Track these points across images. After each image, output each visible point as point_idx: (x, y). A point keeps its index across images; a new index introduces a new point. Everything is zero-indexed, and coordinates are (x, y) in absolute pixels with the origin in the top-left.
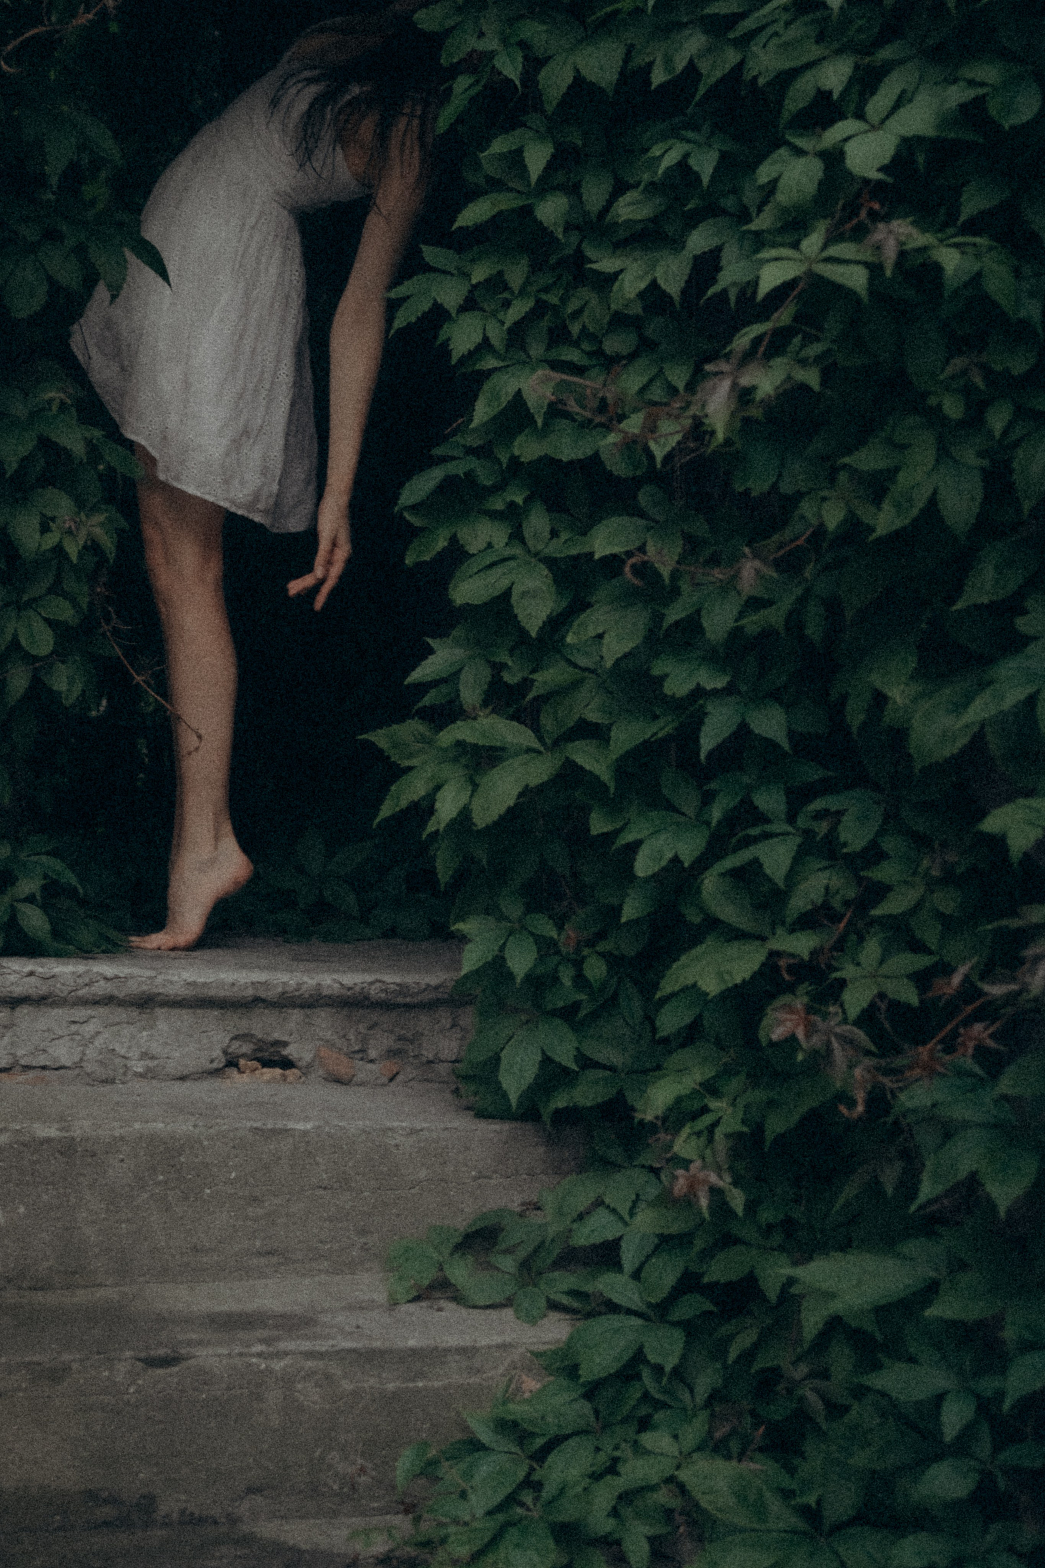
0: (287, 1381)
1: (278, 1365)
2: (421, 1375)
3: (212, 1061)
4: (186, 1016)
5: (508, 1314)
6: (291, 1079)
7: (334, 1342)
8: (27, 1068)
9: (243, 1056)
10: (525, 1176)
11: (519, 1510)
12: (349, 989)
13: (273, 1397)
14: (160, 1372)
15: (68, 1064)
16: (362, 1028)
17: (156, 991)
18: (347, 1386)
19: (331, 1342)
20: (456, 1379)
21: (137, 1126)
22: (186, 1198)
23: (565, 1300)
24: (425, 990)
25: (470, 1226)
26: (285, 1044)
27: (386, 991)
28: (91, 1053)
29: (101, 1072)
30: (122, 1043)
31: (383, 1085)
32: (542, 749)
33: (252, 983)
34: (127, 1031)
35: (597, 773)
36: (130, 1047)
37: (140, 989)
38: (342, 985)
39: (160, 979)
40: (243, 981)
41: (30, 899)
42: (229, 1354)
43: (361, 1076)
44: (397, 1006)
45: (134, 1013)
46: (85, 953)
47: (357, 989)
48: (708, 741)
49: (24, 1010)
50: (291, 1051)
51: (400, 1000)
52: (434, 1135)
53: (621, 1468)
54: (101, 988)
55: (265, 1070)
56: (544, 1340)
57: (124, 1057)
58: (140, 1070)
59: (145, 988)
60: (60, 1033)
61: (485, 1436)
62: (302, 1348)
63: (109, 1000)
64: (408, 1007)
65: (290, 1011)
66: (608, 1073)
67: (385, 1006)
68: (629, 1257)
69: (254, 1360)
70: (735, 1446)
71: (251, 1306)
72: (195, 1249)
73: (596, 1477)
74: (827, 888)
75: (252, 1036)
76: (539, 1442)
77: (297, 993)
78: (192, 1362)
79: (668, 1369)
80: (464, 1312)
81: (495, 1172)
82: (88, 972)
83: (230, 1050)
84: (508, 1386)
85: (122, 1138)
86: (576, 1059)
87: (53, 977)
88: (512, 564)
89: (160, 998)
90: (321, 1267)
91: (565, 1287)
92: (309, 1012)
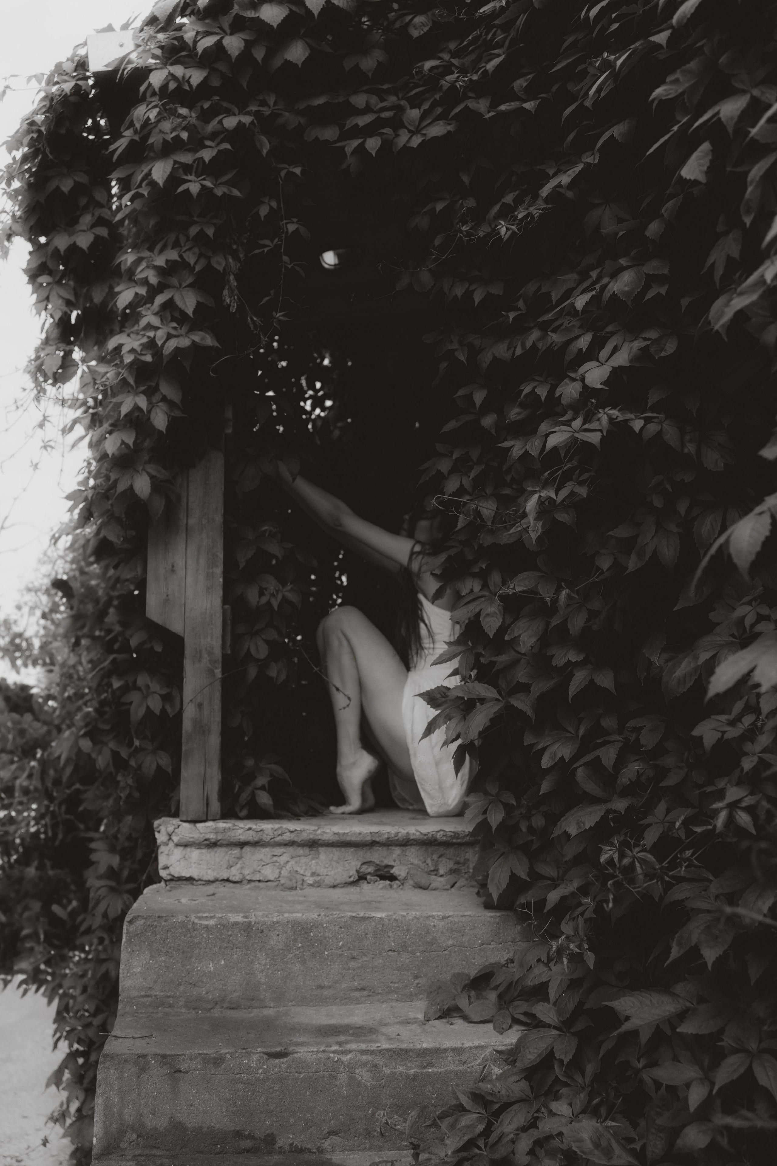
0: (351, 1068)
1: (345, 1058)
2: (430, 1064)
3: (350, 877)
4: (336, 853)
5: (490, 1026)
6: (395, 886)
7: (379, 1045)
8: (250, 881)
9: (369, 873)
10: (510, 943)
11: (477, 1151)
12: (425, 835)
13: (343, 1078)
14: (277, 1061)
15: (272, 878)
16: (435, 857)
17: (317, 838)
18: (387, 1071)
19: (377, 1045)
20: (451, 1067)
21: (286, 915)
22: (315, 957)
23: (523, 1018)
24: (468, 835)
25: (477, 973)
26: (392, 867)
27: (446, 835)
28: (284, 872)
29: (289, 884)
30: (301, 867)
31: (448, 890)
32: (500, 698)
33: (371, 833)
34: (303, 860)
35: (524, 710)
36: (306, 869)
37: (308, 838)
38: (421, 833)
39: (319, 832)
40: (365, 832)
41: (263, 788)
42: (317, 1051)
43: (433, 885)
44: (453, 844)
45: (307, 850)
46: (296, 816)
47: (430, 835)
48: (573, 689)
49: (247, 849)
50: (395, 871)
51: (454, 841)
52: (456, 920)
53: (540, 1125)
54: (287, 837)
55: (382, 882)
56: (505, 1043)
57: (303, 875)
58: (311, 882)
59: (311, 836)
60: (268, 862)
61: (465, 1101)
62: (359, 1048)
63: (291, 844)
64: (460, 845)
65: (393, 848)
66: (549, 882)
67: (446, 844)
68: (553, 993)
69: (331, 1055)
70: (603, 1111)
71: (346, 1021)
72: (320, 987)
73: (524, 1129)
74: (638, 772)
75: (374, 862)
76: (496, 1106)
77: (396, 838)
78: (296, 1055)
79: (565, 1063)
80: (466, 1024)
81: (492, 941)
82: (279, 828)
83: (362, 870)
84: (483, 1071)
85: (278, 922)
86: (529, 875)
87: (261, 831)
88: (483, 599)
89: (320, 842)
90: (394, 998)
91: (522, 1011)
92: (404, 848)
